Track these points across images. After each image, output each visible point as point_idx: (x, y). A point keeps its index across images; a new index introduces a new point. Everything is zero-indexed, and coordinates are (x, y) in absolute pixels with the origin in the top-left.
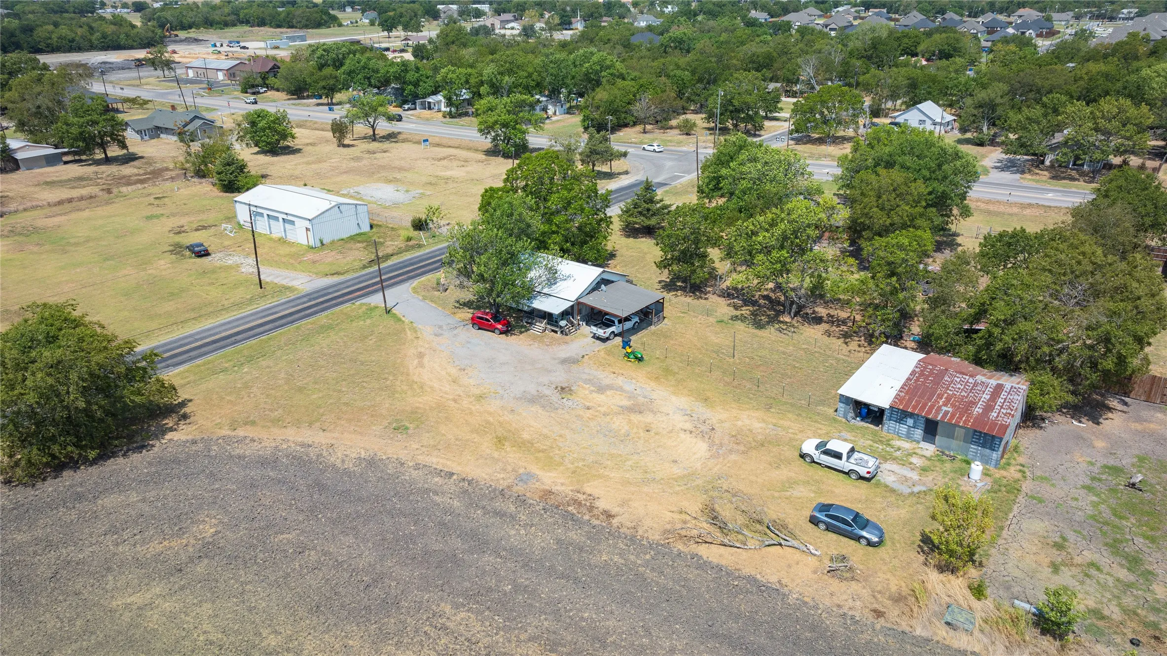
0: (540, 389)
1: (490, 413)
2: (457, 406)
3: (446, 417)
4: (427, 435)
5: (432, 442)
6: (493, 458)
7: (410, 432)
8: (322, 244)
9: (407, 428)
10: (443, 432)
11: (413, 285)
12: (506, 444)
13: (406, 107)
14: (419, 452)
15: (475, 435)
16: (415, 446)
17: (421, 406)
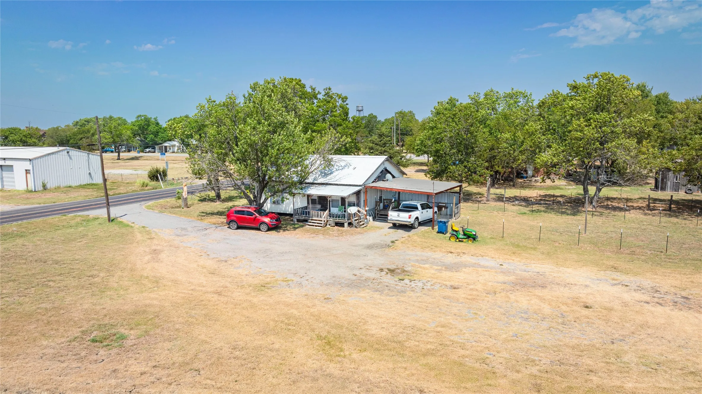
0: (357, 272)
1: (288, 305)
2: (222, 299)
3: (206, 315)
4: (167, 345)
5: (178, 358)
6: (330, 375)
7: (128, 343)
8: (44, 187)
9: (123, 338)
10: (203, 337)
11: (148, 204)
12: (345, 346)
13: (147, 150)
14: (146, 379)
15: (272, 338)
16: (136, 368)
17: (155, 302)
